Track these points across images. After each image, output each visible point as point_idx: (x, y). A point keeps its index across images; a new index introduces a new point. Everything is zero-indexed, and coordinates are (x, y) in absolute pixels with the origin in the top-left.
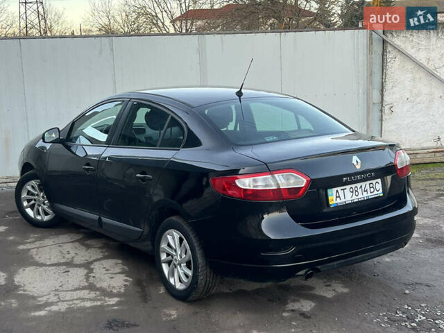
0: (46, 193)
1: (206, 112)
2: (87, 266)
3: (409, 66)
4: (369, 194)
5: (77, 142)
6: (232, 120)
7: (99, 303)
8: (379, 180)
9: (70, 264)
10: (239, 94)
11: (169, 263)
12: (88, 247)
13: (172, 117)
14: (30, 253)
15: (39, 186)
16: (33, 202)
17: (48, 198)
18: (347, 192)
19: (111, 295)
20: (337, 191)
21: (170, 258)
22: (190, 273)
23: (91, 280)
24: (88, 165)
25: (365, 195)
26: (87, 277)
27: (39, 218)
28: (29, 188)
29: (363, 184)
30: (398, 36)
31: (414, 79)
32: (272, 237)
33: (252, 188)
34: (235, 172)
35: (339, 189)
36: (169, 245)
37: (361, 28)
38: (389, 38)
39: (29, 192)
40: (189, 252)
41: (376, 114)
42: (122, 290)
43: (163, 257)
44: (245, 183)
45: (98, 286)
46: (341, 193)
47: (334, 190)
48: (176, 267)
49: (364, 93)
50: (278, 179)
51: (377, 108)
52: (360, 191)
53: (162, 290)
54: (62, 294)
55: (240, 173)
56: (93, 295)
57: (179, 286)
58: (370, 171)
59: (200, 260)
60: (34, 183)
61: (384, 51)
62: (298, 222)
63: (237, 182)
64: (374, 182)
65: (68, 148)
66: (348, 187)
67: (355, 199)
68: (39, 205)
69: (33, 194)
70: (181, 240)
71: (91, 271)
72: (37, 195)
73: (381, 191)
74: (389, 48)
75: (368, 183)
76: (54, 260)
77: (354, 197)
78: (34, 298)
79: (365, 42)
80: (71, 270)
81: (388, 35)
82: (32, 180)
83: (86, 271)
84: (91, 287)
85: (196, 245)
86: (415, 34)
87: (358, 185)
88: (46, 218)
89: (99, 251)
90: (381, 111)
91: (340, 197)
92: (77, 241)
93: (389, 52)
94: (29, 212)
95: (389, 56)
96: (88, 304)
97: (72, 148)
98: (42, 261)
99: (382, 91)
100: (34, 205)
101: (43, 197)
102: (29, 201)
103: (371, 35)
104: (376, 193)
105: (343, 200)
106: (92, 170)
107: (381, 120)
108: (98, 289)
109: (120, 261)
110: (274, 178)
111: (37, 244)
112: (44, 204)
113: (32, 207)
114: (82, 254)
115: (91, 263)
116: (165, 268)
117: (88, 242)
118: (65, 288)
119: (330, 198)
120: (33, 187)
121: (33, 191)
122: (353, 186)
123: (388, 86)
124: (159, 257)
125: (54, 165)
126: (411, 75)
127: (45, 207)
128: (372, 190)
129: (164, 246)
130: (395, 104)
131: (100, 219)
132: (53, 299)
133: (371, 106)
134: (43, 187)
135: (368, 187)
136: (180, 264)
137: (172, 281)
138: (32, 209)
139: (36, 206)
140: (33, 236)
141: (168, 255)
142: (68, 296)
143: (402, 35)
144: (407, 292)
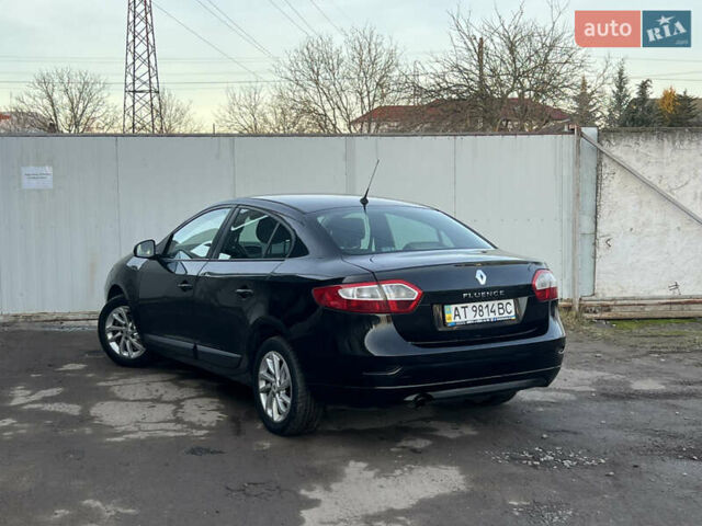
0: (135, 323)
1: (320, 220)
2: (178, 403)
3: (633, 184)
4: (497, 315)
5: (177, 258)
6: (363, 237)
7: (184, 434)
8: (511, 301)
9: (158, 400)
10: (364, 201)
11: (267, 391)
12: (181, 386)
13: (281, 225)
14: (112, 389)
15: (128, 314)
16: (119, 334)
17: (138, 330)
18: (469, 310)
19: (200, 428)
20: (456, 309)
21: (269, 385)
22: (288, 401)
23: (179, 415)
24: (185, 282)
25: (492, 316)
26: (175, 412)
27: (125, 354)
28: (115, 316)
29: (490, 303)
30: (618, 144)
31: (640, 203)
32: (376, 353)
33: (355, 298)
34: (338, 281)
35: (459, 306)
36: (269, 371)
37: (566, 133)
38: (605, 147)
39: (115, 323)
40: (289, 375)
41: (588, 249)
42: (213, 425)
43: (262, 385)
44: (349, 293)
45: (187, 420)
46: (461, 311)
47: (453, 307)
48: (275, 396)
49: (568, 220)
50: (385, 289)
51: (588, 241)
52: (485, 311)
53: (260, 426)
54: (142, 425)
55: (345, 281)
56: (179, 426)
57: (277, 418)
58: (499, 289)
59: (300, 385)
60: (122, 310)
61: (599, 164)
62: (408, 340)
63: (341, 293)
64: (504, 302)
65: (165, 265)
66: (470, 305)
67: (479, 319)
68: (127, 338)
69: (120, 325)
70: (281, 363)
71: (181, 407)
72: (125, 325)
73: (513, 314)
74: (605, 161)
75: (496, 302)
76: (138, 397)
77: (478, 317)
78: (112, 427)
79: (571, 151)
80: (159, 406)
81: (603, 142)
82: (119, 306)
83: (174, 407)
84: (178, 421)
85: (295, 366)
86: (641, 143)
87: (484, 304)
88: (134, 355)
89: (193, 390)
90: (595, 244)
91: (459, 315)
92: (170, 380)
93: (605, 166)
94: (115, 346)
95: (605, 171)
96: (172, 434)
97: (169, 265)
98: (124, 396)
99: (596, 217)
100: (120, 338)
101: (132, 328)
102: (114, 332)
103: (578, 142)
104: (506, 314)
105: (463, 319)
106: (190, 288)
107: (595, 257)
108: (185, 423)
109: (216, 400)
110: (381, 288)
111: (121, 382)
112: (133, 337)
113: (118, 341)
114: (173, 393)
115: (184, 400)
116: (263, 397)
117: (182, 382)
118: (147, 420)
119: (447, 316)
120: (120, 315)
121: (120, 320)
122: (477, 304)
123: (604, 211)
124: (258, 386)
125: (146, 291)
126: (636, 196)
127: (134, 340)
128: (501, 311)
129: (263, 372)
130: (613, 236)
131: (195, 347)
132: (132, 428)
133: (579, 237)
134: (132, 316)
135: (496, 308)
136: (279, 392)
137: (269, 412)
138: (118, 343)
139: (123, 339)
140: (115, 375)
141: (267, 382)
142: (150, 427)
143: (623, 143)
144: (545, 436)
